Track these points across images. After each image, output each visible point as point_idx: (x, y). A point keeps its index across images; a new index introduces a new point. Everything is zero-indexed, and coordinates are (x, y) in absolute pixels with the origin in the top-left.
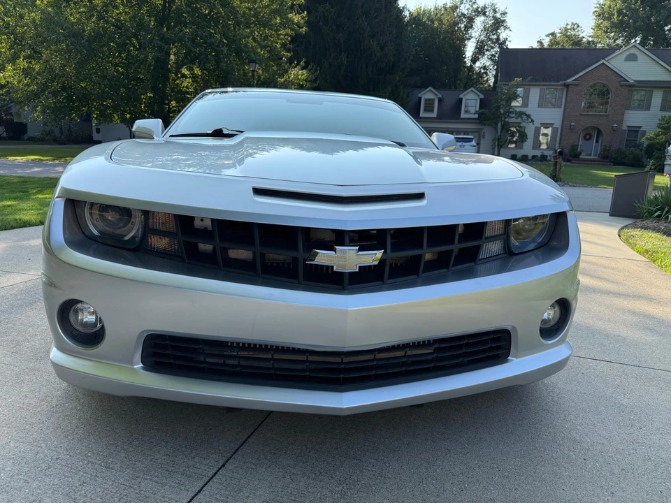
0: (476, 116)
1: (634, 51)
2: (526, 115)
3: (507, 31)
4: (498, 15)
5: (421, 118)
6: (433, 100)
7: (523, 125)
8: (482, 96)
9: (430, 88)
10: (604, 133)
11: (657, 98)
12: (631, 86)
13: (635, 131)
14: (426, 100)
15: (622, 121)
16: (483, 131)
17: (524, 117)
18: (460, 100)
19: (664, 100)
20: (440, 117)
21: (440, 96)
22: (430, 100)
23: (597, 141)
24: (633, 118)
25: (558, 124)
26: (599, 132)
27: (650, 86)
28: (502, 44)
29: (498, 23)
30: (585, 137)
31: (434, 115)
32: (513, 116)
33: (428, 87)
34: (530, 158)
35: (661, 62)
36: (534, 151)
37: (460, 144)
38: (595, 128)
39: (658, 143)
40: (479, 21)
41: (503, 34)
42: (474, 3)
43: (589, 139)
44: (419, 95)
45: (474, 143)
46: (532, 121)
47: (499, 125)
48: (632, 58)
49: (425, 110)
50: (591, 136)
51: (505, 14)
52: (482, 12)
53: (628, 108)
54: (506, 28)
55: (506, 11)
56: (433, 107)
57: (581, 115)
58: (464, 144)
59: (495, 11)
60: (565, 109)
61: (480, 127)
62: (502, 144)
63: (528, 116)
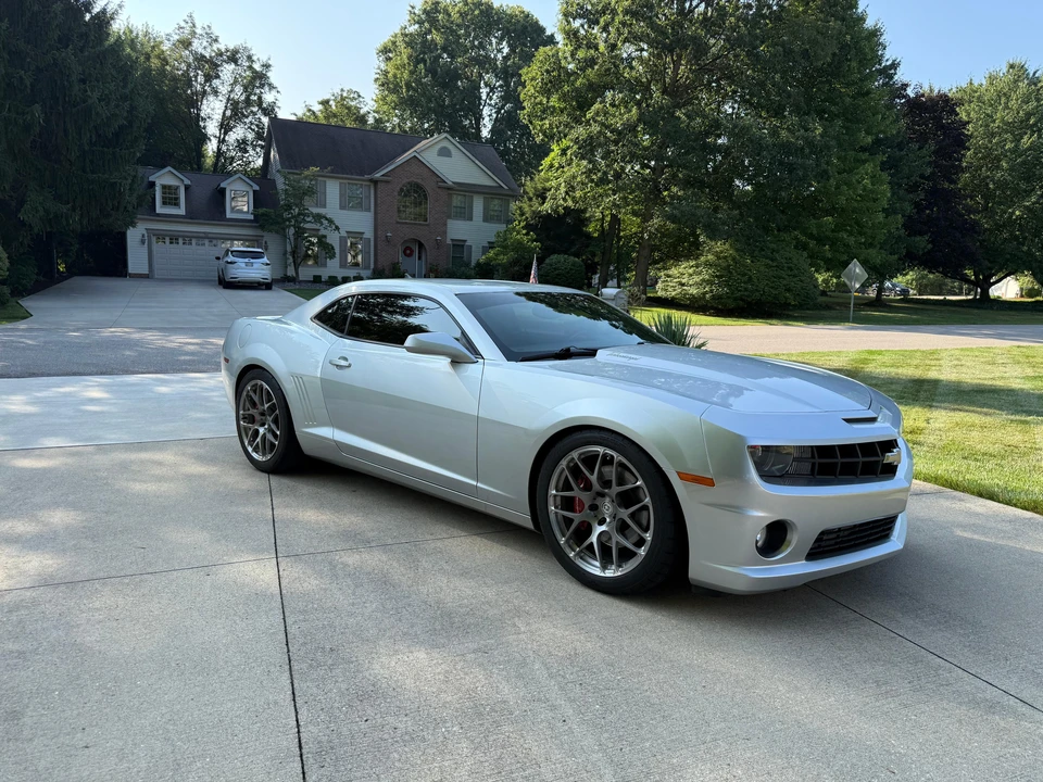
0: (252, 217)
1: (446, 144)
2: (327, 219)
3: (274, 92)
4: (257, 67)
5: (159, 215)
6: (177, 188)
7: (323, 232)
8: (257, 188)
9: (169, 168)
10: (427, 247)
11: (478, 205)
12: (449, 189)
13: (459, 245)
14: (164, 187)
15: (445, 232)
16: (265, 239)
17: (325, 222)
18: (222, 192)
19: (486, 209)
20: (192, 216)
21: (187, 182)
22: (170, 187)
23: (420, 258)
24: (457, 230)
25: (369, 234)
26: (421, 245)
27: (469, 190)
28: (269, 111)
29: (258, 79)
30: (404, 252)
31: (182, 211)
32: (308, 219)
33: (165, 167)
34: (340, 279)
35: (477, 162)
36: (342, 270)
37: (247, 260)
38: (415, 240)
39: (499, 265)
40: (227, 71)
41: (268, 97)
42: (216, 41)
43: (410, 255)
44: (151, 179)
45: (265, 260)
46: (337, 228)
47: (292, 231)
48: (444, 152)
49: (164, 203)
50: (412, 251)
51: (267, 66)
52: (233, 57)
53: (449, 217)
54: (272, 87)
55: (270, 62)
56: (177, 199)
57: (398, 223)
58: (252, 260)
59: (250, 58)
60: (376, 213)
61: (259, 232)
62: (299, 260)
63: (331, 221)
